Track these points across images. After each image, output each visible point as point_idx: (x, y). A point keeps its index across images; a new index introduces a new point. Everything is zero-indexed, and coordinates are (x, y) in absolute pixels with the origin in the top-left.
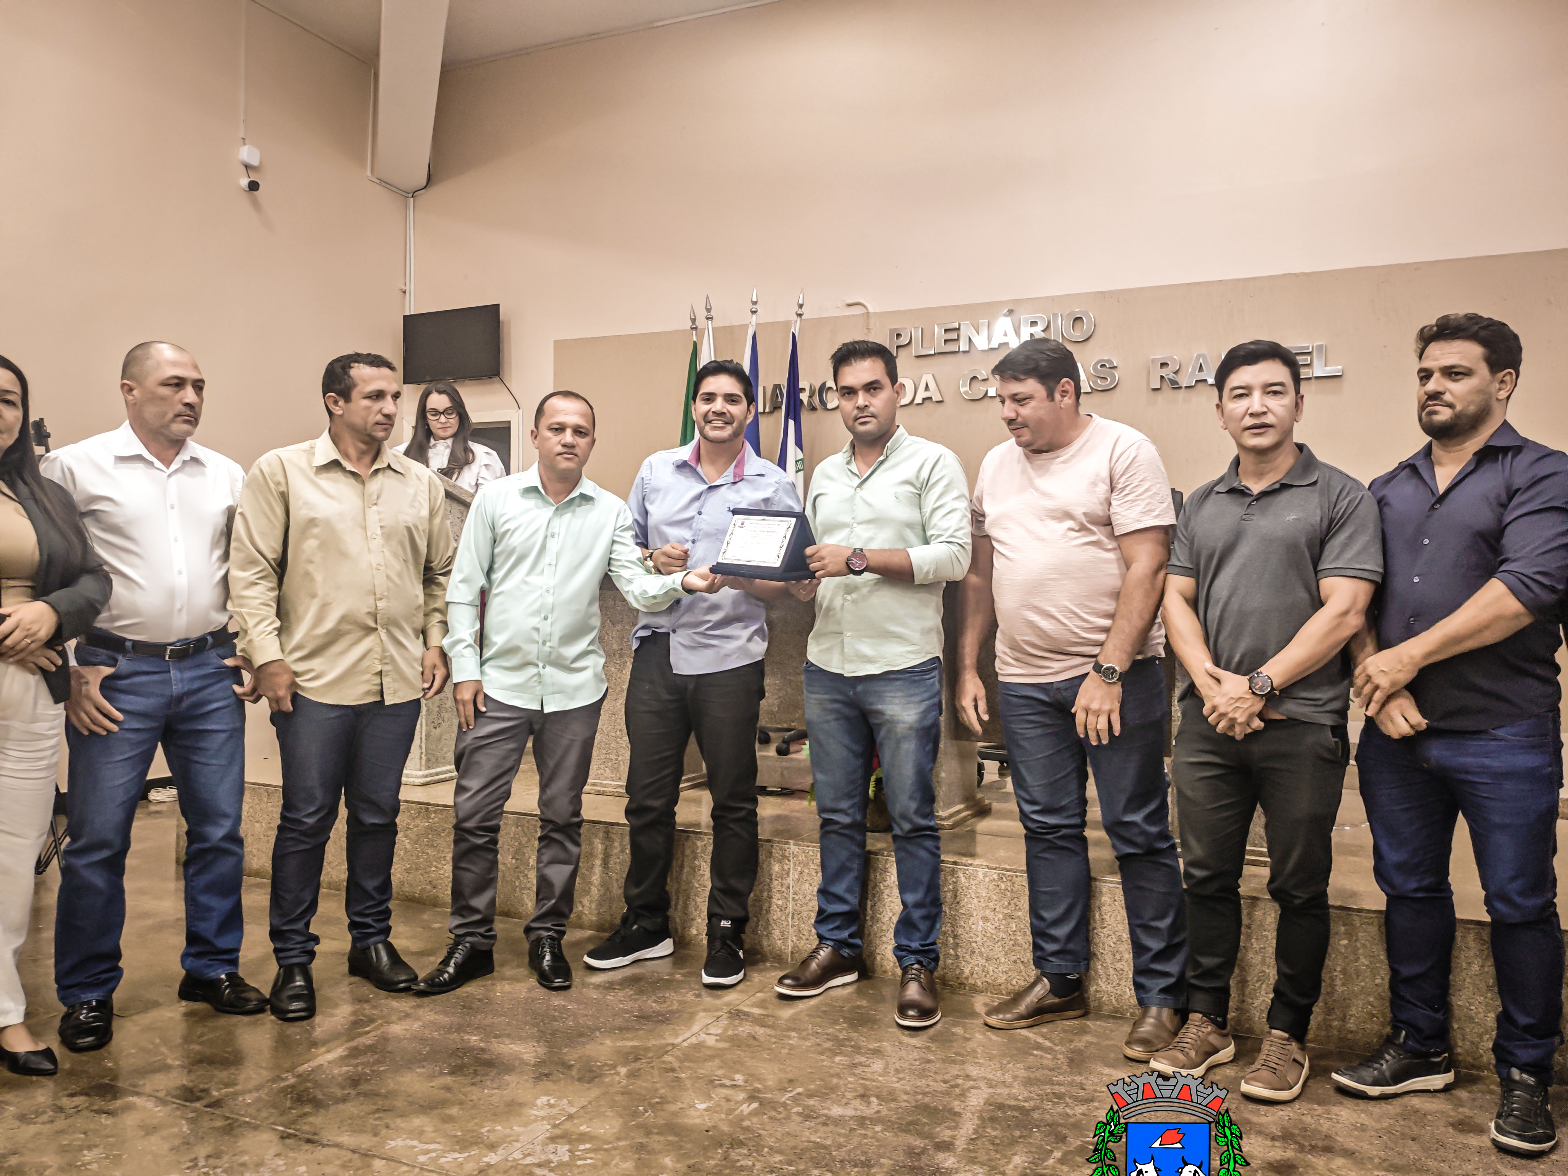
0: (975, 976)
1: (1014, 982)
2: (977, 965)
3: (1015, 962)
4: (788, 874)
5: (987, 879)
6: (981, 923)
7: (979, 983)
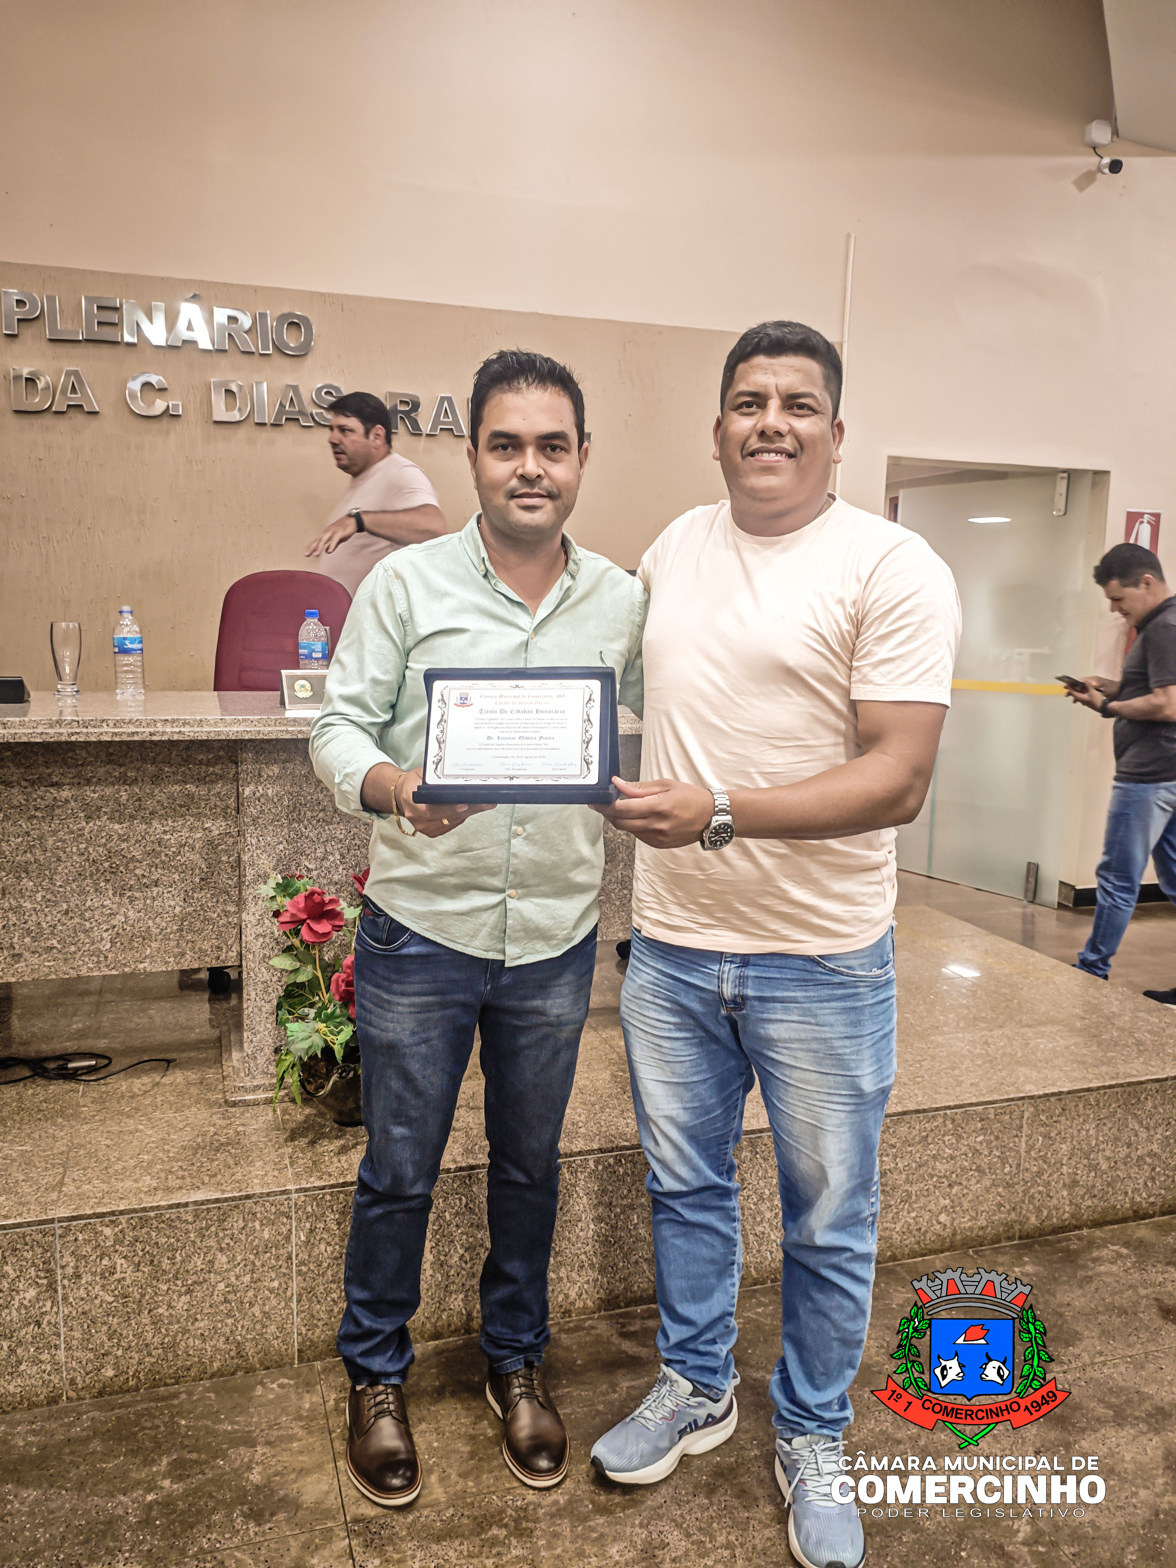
0: (584, 1296)
1: (636, 1288)
2: (588, 1282)
3: (637, 1262)
4: (288, 1238)
5: (600, 1167)
6: (592, 1226)
7: (590, 1303)
